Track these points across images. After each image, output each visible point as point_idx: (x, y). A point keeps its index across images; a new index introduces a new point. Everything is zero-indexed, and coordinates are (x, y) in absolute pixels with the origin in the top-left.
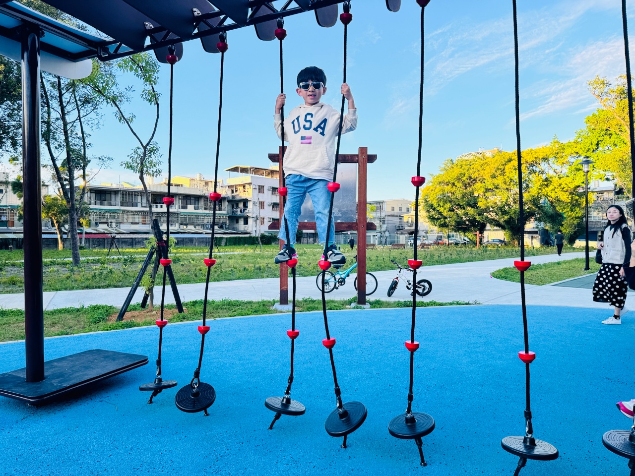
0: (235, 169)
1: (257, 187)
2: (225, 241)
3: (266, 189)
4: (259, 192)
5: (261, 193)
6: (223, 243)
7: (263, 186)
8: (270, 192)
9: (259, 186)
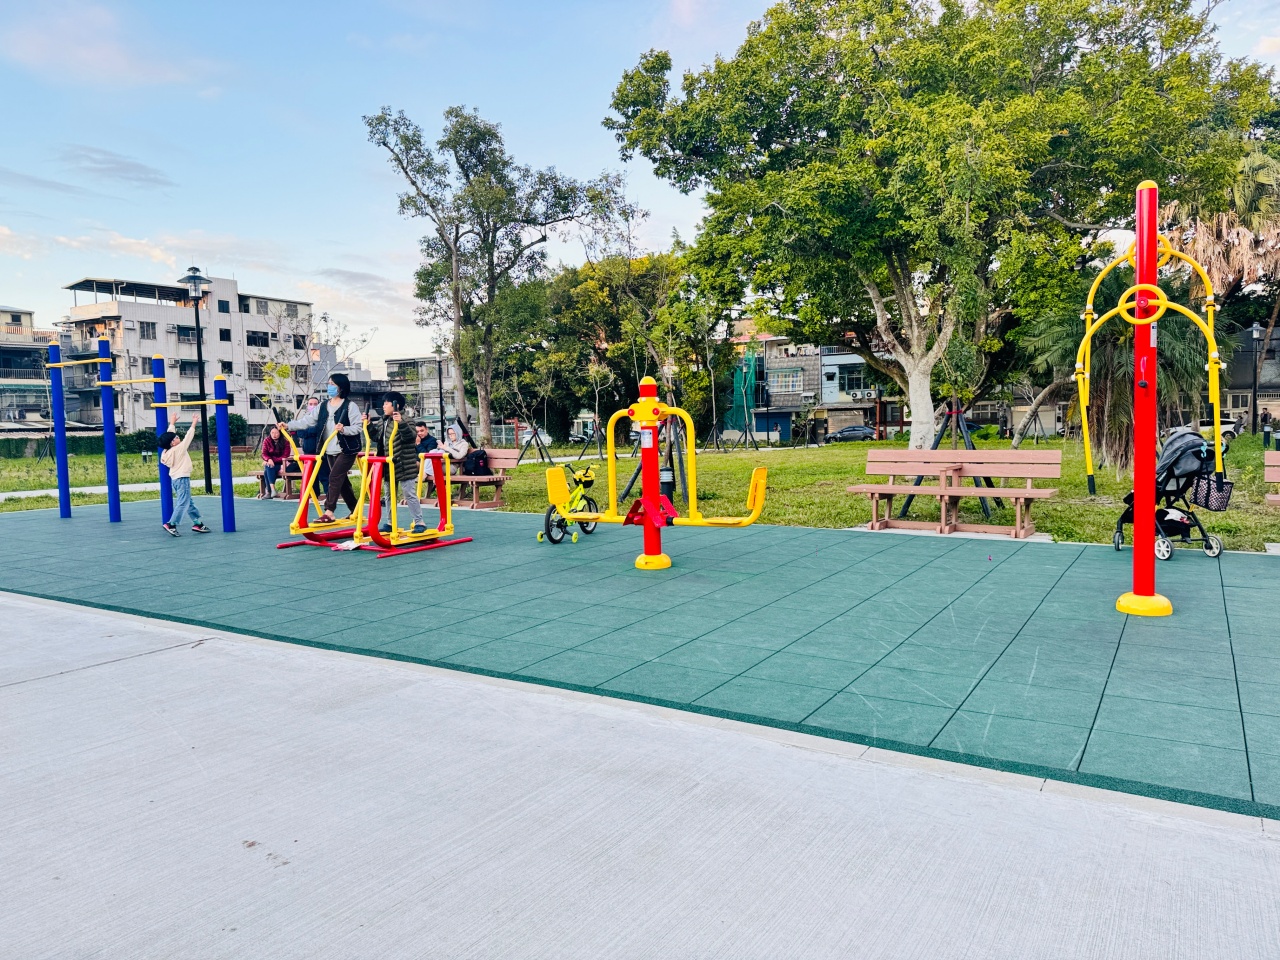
0: (86, 285)
1: (137, 326)
2: (35, 446)
3: (160, 330)
4: (143, 336)
5: (148, 338)
6: (29, 450)
7: (153, 324)
8: (174, 337)
9: (142, 323)
